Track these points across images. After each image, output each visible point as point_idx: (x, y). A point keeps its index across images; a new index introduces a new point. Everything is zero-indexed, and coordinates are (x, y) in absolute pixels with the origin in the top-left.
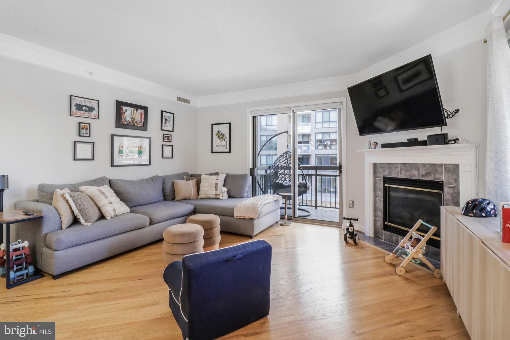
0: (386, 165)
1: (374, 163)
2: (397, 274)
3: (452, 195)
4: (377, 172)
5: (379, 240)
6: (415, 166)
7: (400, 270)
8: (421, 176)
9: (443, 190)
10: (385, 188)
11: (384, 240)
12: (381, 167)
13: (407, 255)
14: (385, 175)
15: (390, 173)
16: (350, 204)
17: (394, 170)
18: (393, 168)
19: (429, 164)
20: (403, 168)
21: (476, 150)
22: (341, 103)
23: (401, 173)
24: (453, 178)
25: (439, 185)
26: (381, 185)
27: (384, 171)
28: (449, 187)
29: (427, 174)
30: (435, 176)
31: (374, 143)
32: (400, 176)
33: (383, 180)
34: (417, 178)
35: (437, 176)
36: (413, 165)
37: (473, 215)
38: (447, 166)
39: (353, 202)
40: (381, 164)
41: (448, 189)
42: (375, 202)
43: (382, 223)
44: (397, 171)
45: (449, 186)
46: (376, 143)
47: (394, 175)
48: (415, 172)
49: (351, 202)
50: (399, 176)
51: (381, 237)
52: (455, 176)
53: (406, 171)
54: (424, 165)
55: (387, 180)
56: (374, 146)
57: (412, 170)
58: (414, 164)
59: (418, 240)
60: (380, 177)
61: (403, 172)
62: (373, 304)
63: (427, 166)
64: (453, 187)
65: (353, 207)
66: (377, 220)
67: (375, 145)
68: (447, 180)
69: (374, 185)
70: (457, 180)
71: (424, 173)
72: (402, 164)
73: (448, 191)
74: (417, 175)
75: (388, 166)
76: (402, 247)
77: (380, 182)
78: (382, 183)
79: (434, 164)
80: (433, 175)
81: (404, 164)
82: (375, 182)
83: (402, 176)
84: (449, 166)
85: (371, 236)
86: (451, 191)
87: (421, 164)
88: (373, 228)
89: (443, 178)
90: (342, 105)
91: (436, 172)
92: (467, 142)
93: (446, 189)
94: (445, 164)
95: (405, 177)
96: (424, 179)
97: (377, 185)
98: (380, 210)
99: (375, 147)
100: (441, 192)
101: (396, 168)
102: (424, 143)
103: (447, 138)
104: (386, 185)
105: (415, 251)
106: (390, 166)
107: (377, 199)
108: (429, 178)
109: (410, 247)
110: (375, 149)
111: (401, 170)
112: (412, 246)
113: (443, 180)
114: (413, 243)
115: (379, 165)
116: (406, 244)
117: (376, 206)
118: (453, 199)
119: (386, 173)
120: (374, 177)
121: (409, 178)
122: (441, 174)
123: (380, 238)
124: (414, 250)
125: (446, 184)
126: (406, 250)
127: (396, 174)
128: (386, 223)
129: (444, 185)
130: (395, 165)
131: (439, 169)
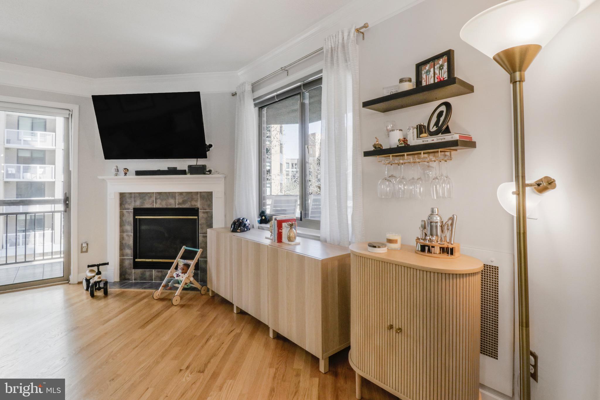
0: (137, 195)
1: (120, 193)
2: (173, 305)
3: (206, 219)
4: (124, 202)
5: (128, 282)
6: (172, 195)
7: (176, 300)
8: (178, 205)
9: (198, 216)
10: (135, 220)
11: (134, 280)
12: (131, 197)
13: (179, 283)
14: (136, 206)
15: (143, 203)
16: (84, 247)
17: (148, 200)
18: (147, 198)
19: (186, 192)
20: (158, 197)
21: (225, 180)
22: (70, 111)
23: (156, 202)
24: (207, 204)
25: (194, 211)
26: (130, 218)
27: (135, 201)
28: (204, 213)
29: (184, 202)
30: (191, 203)
31: (125, 169)
32: (155, 206)
33: (133, 212)
34: (174, 207)
35: (194, 203)
36: (169, 194)
37: (240, 231)
38: (202, 194)
39: (87, 244)
40: (131, 193)
41: (203, 214)
42: (122, 239)
43: (132, 261)
44: (151, 201)
45: (203, 211)
46: (126, 170)
47: (147, 206)
48: (172, 201)
49: (84, 245)
50: (153, 205)
51: (130, 277)
52: (209, 202)
53: (162, 200)
54: (181, 194)
55: (137, 211)
56: (124, 173)
57: (168, 199)
58: (170, 192)
59: (187, 266)
60: (128, 209)
61: (159, 201)
62: (175, 340)
63: (184, 194)
64: (207, 212)
65: (87, 251)
66: (125, 259)
67: (126, 172)
68: (202, 206)
69: (120, 218)
70: (210, 206)
71: (181, 201)
72: (158, 193)
73: (202, 216)
74: (173, 204)
75: (140, 195)
76: (170, 277)
77: (128, 214)
78: (132, 215)
79: (191, 192)
80: (189, 203)
81: (160, 193)
82: (122, 215)
83: (158, 206)
84: (204, 194)
85: (116, 281)
86: (205, 216)
87: (178, 192)
88: (119, 271)
89: (198, 204)
90: (72, 115)
91: (192, 199)
92: (218, 173)
93: (201, 215)
94: (200, 192)
95: (161, 207)
96: (181, 207)
97: (124, 219)
98: (129, 246)
99: (126, 174)
100: (196, 217)
101: (151, 197)
102: (183, 172)
103: (205, 169)
104: (136, 217)
105: (187, 277)
106: (142, 195)
107: (125, 235)
108: (186, 205)
109: (180, 274)
110: (125, 176)
111: (156, 199)
112: (182, 273)
113: (198, 207)
114: (183, 270)
115: (127, 195)
116: (175, 273)
117: (122, 243)
118: (207, 223)
119: (138, 204)
120: (120, 209)
121: (165, 207)
122: (197, 201)
123: (129, 279)
124: (186, 275)
125: (201, 210)
126: (176, 278)
127: (150, 204)
128: (136, 260)
129: (199, 211)
130: (148, 195)
131: (194, 197)
